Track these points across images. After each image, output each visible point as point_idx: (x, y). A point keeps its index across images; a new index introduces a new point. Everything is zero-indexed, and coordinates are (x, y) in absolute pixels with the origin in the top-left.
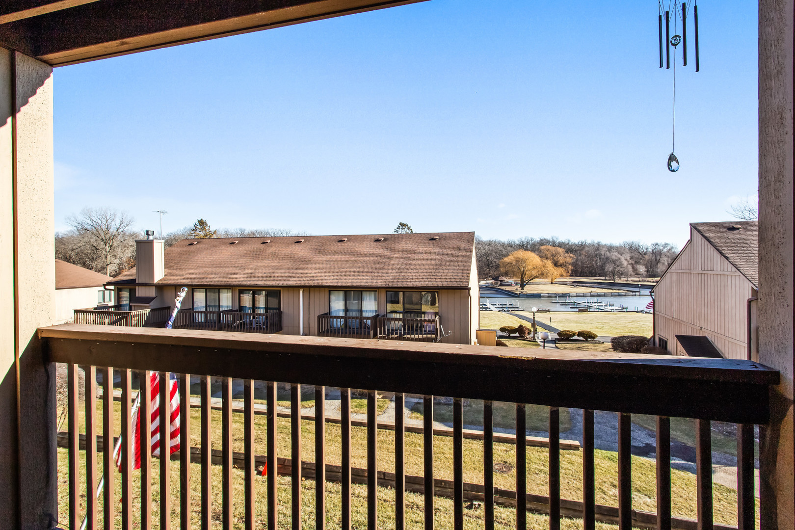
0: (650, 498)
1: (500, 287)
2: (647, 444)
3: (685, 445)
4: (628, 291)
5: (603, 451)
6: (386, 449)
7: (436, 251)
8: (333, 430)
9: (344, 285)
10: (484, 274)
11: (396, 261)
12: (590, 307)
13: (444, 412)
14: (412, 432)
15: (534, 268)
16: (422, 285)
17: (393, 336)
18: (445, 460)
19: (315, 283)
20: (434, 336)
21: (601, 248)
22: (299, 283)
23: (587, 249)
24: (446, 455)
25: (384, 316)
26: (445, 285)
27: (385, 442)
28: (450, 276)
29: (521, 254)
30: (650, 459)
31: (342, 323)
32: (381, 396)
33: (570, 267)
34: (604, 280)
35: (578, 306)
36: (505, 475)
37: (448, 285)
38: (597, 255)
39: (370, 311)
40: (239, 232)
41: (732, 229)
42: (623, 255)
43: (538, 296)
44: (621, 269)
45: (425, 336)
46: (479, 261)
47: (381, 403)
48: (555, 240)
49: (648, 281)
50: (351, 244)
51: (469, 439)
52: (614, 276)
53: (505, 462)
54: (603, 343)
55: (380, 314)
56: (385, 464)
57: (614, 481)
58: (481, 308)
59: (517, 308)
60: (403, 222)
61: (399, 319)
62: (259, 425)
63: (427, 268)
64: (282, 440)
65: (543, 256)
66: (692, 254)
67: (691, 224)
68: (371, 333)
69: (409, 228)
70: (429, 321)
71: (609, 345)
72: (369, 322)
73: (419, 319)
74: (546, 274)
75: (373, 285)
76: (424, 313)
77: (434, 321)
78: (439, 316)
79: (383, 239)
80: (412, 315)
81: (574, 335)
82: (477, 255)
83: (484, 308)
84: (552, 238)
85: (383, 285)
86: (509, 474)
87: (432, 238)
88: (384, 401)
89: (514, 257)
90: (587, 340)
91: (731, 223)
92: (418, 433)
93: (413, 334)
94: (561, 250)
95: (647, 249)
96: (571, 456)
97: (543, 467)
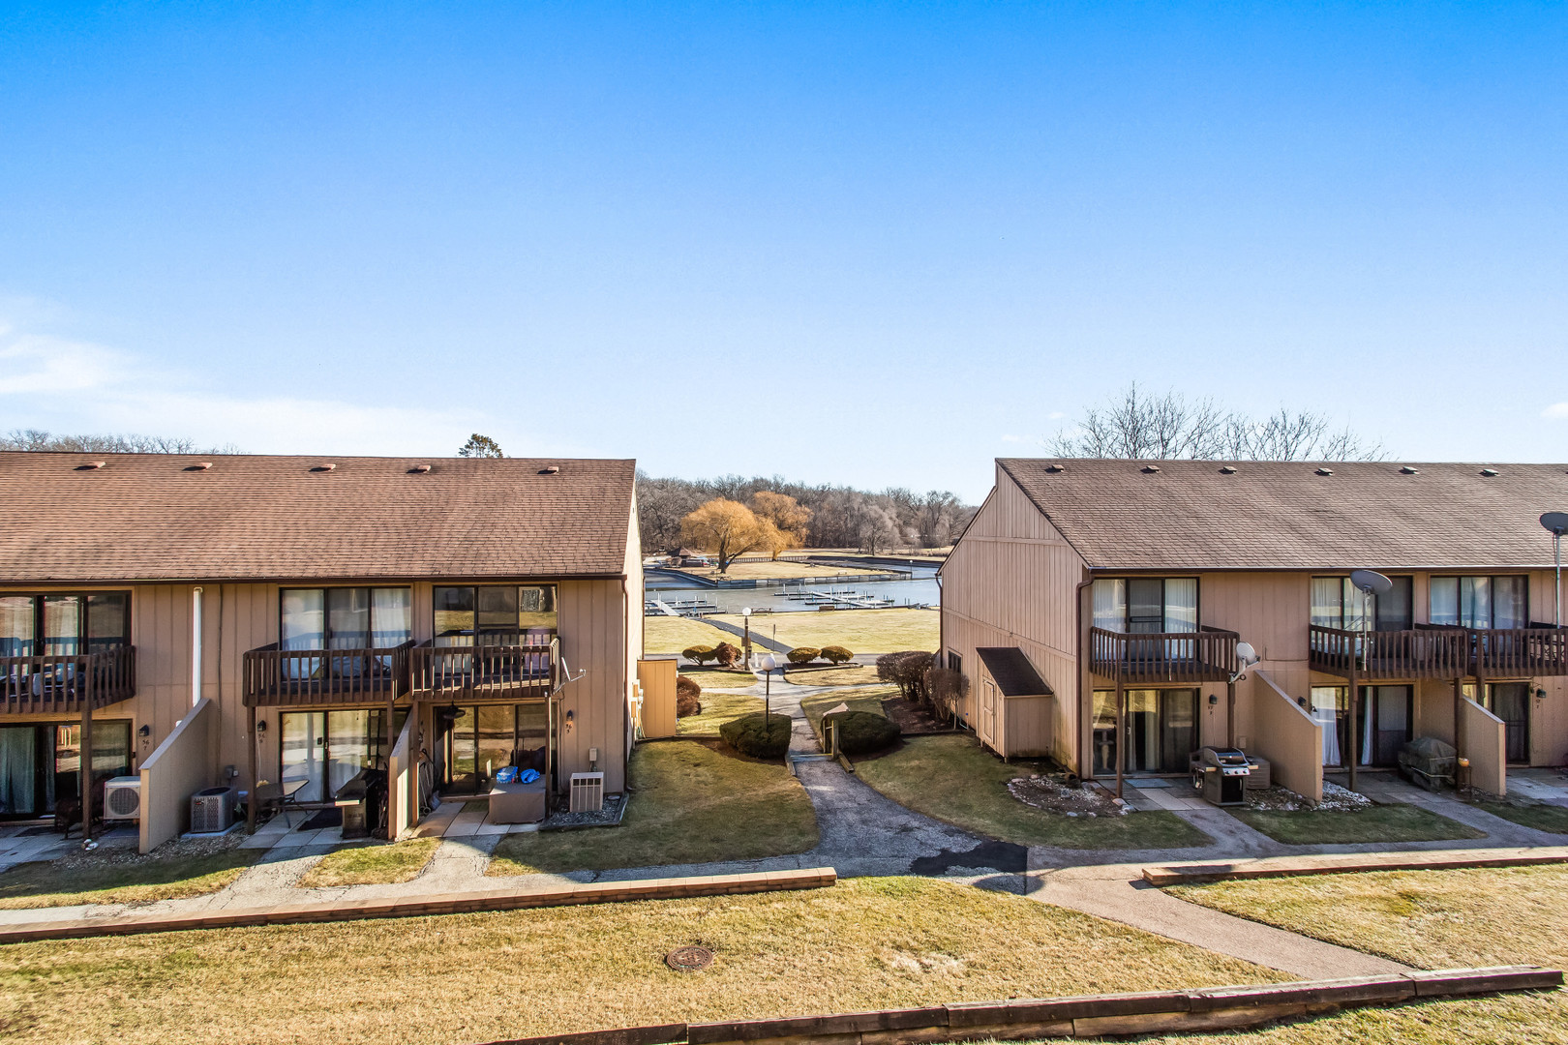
0: (956, 959)
1: (681, 569)
2: (944, 851)
3: (998, 842)
4: (894, 571)
5: (876, 879)
6: (422, 968)
7: (553, 498)
8: (277, 945)
9: (321, 573)
10: (652, 544)
11: (459, 519)
12: (837, 602)
13: (566, 847)
14: (490, 910)
15: (743, 534)
16: (519, 572)
17: (449, 689)
18: (569, 965)
19: (239, 571)
20: (546, 682)
21: (853, 497)
22: (188, 573)
23: (831, 498)
24: (570, 954)
25: (428, 643)
26: (571, 569)
27: (423, 948)
28: (582, 550)
29: (720, 506)
30: (950, 878)
31: (315, 667)
32: (418, 831)
33: (804, 530)
34: (857, 553)
35: (818, 601)
36: (699, 973)
37: (578, 571)
38: (846, 509)
39: (393, 634)
40: (26, 439)
41: (1052, 470)
42: (887, 510)
43: (750, 585)
44: (884, 534)
45: (526, 683)
46: (643, 519)
47: (417, 848)
48: (780, 480)
49: (922, 555)
50: (346, 478)
51: (622, 901)
52: (873, 546)
53: (699, 942)
54: (862, 666)
55: (417, 638)
56: (417, 1011)
57: (897, 938)
58: (647, 611)
59: (713, 610)
60: (480, 434)
61: (464, 650)
62: (33, 972)
63: (532, 534)
64: (107, 1005)
65: (759, 511)
66: (999, 510)
67: (997, 460)
68: (394, 685)
69: (494, 447)
70: (535, 649)
71: (874, 669)
72: (388, 660)
73: (512, 647)
74: (765, 543)
75: (401, 573)
76: (525, 632)
77: (546, 649)
78: (559, 638)
79: (429, 468)
80: (498, 637)
81: (816, 655)
82: (639, 508)
83: (652, 611)
84: (775, 478)
85: (427, 572)
86: (708, 967)
87: (544, 470)
88: (426, 842)
89: (708, 512)
90: (836, 664)
91: (1050, 460)
92: (506, 910)
93: (497, 680)
94: (789, 500)
95: (920, 501)
96: (821, 900)
97: (771, 936)
